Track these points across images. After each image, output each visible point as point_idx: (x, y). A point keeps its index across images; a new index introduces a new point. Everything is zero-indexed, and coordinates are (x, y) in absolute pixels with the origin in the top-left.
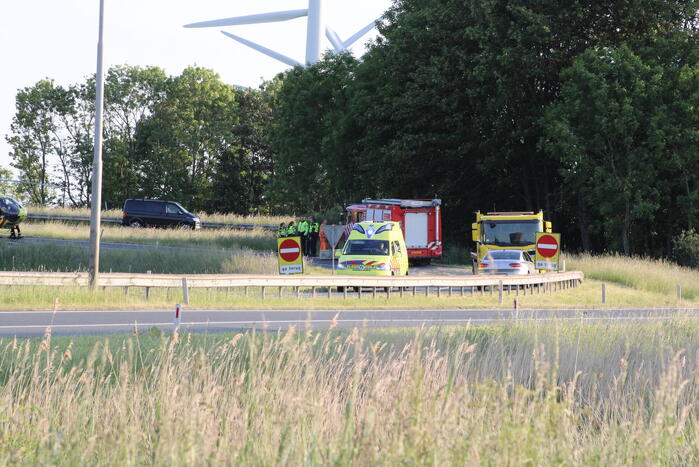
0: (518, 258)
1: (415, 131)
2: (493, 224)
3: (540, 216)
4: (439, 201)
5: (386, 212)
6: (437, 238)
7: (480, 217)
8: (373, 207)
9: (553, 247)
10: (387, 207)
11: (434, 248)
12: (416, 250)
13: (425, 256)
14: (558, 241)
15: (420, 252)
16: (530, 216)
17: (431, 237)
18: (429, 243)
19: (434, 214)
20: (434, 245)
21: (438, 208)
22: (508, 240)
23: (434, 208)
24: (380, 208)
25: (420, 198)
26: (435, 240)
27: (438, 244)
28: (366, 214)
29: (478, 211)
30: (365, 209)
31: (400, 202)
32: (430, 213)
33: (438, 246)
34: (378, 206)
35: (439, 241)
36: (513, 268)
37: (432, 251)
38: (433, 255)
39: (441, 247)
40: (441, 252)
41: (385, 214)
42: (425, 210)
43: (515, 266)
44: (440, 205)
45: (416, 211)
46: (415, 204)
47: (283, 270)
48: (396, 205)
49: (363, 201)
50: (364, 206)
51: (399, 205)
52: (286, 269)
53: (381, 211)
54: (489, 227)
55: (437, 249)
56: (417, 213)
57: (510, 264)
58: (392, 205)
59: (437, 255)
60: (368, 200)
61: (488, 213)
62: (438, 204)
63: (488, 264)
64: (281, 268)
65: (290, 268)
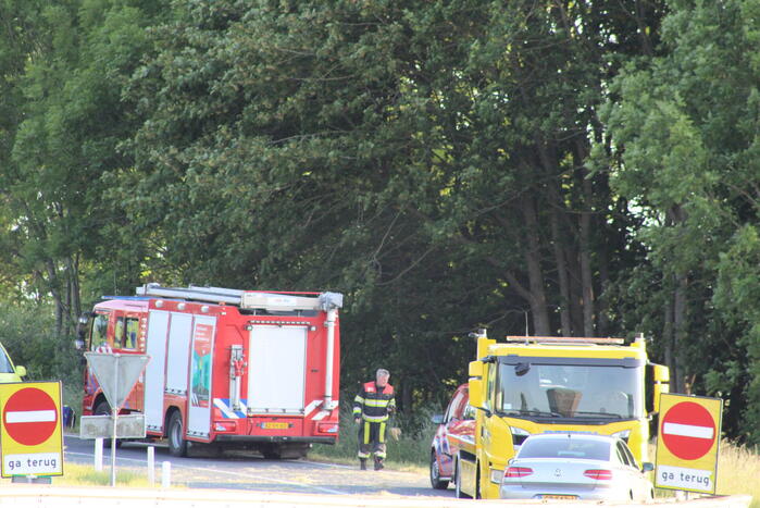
1: (280, 132)
2: (521, 367)
3: (639, 350)
4: (337, 299)
5: (200, 319)
6: (329, 391)
7: (486, 345)
8: (169, 306)
9: (704, 433)
10: (205, 308)
11: (319, 417)
12: (275, 418)
13: (296, 435)
14: (717, 418)
15: (282, 426)
16: (611, 349)
17: (314, 389)
18: (307, 402)
19: (324, 330)
20: (319, 408)
21: (333, 316)
23: (324, 314)
24: (188, 310)
25: (290, 286)
26: (323, 397)
27: (329, 407)
28: (147, 323)
29: (482, 333)
30: (145, 310)
31: (239, 297)
32: (313, 329)
33: (331, 411)
34: (181, 305)
35: (334, 398)
36: (594, 481)
37: (314, 422)
38: (316, 432)
39: (336, 414)
40: (336, 427)
41: (199, 325)
42: (301, 320)
43: (597, 478)
44: (339, 309)
45: (279, 319)
46: (277, 304)
47: (12, 465)
48: (227, 304)
49: (140, 290)
50: (140, 303)
51: (237, 305)
52: (19, 464)
53: (188, 316)
54: (514, 372)
55: (328, 418)
56: (280, 325)
57: (587, 472)
58: (217, 303)
59: (327, 435)
60: (153, 287)
61: (508, 338)
62: (334, 306)
63: (530, 470)
64: (6, 460)
65: (29, 461)
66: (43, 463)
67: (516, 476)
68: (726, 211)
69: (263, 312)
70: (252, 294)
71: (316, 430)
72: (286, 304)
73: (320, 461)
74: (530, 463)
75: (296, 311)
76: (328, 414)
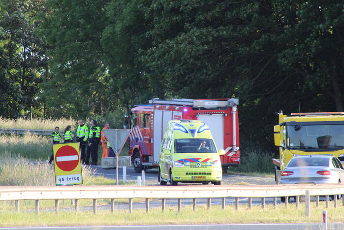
0: (327, 165)
2: (297, 127)
4: (236, 101)
5: (175, 113)
6: (235, 143)
7: (283, 118)
8: (162, 108)
10: (177, 108)
11: (231, 154)
17: (228, 142)
18: (225, 148)
19: (231, 115)
20: (231, 151)
21: (235, 109)
22: (315, 144)
23: (231, 108)
24: (169, 109)
25: (214, 97)
26: (232, 145)
27: (235, 150)
28: (153, 116)
29: (281, 112)
30: (152, 110)
31: (192, 102)
32: (226, 115)
33: (236, 152)
34: (167, 107)
35: (237, 146)
36: (321, 176)
37: (229, 157)
38: (230, 161)
39: (239, 153)
40: (239, 159)
41: (175, 116)
42: (220, 111)
43: (323, 174)
44: (237, 105)
45: (210, 112)
46: (209, 105)
47: (60, 180)
48: (187, 106)
49: (150, 102)
50: (151, 107)
51: (191, 106)
52: (63, 180)
53: (170, 112)
54: (294, 129)
55: (235, 155)
56: (211, 114)
57: (318, 172)
58: (182, 105)
59: (235, 162)
60: (156, 100)
61: (292, 114)
62: (235, 105)
63: (292, 172)
64: (58, 178)
65: (67, 178)
66: (73, 179)
67: (286, 175)
69: (203, 109)
70: (197, 101)
71: (230, 160)
72: (213, 104)
73: (233, 174)
74: (291, 169)
75: (218, 108)
76: (235, 153)
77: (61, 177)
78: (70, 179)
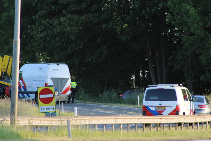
1: (80, 13)
47: (42, 109)
52: (44, 109)
64: (40, 108)
65: (46, 108)
66: (50, 109)
68: (206, 32)
77: (42, 108)
78: (48, 109)
